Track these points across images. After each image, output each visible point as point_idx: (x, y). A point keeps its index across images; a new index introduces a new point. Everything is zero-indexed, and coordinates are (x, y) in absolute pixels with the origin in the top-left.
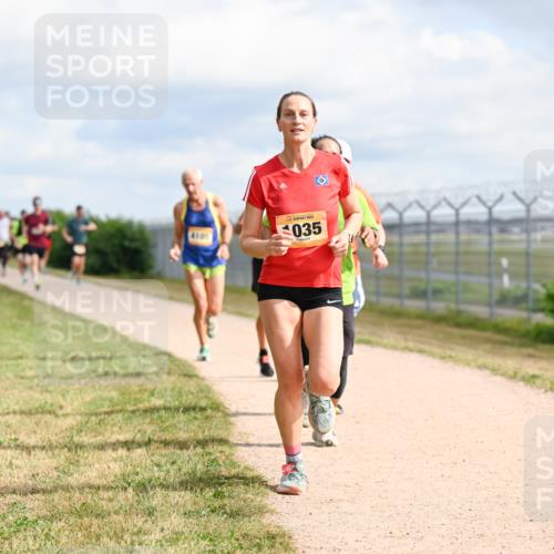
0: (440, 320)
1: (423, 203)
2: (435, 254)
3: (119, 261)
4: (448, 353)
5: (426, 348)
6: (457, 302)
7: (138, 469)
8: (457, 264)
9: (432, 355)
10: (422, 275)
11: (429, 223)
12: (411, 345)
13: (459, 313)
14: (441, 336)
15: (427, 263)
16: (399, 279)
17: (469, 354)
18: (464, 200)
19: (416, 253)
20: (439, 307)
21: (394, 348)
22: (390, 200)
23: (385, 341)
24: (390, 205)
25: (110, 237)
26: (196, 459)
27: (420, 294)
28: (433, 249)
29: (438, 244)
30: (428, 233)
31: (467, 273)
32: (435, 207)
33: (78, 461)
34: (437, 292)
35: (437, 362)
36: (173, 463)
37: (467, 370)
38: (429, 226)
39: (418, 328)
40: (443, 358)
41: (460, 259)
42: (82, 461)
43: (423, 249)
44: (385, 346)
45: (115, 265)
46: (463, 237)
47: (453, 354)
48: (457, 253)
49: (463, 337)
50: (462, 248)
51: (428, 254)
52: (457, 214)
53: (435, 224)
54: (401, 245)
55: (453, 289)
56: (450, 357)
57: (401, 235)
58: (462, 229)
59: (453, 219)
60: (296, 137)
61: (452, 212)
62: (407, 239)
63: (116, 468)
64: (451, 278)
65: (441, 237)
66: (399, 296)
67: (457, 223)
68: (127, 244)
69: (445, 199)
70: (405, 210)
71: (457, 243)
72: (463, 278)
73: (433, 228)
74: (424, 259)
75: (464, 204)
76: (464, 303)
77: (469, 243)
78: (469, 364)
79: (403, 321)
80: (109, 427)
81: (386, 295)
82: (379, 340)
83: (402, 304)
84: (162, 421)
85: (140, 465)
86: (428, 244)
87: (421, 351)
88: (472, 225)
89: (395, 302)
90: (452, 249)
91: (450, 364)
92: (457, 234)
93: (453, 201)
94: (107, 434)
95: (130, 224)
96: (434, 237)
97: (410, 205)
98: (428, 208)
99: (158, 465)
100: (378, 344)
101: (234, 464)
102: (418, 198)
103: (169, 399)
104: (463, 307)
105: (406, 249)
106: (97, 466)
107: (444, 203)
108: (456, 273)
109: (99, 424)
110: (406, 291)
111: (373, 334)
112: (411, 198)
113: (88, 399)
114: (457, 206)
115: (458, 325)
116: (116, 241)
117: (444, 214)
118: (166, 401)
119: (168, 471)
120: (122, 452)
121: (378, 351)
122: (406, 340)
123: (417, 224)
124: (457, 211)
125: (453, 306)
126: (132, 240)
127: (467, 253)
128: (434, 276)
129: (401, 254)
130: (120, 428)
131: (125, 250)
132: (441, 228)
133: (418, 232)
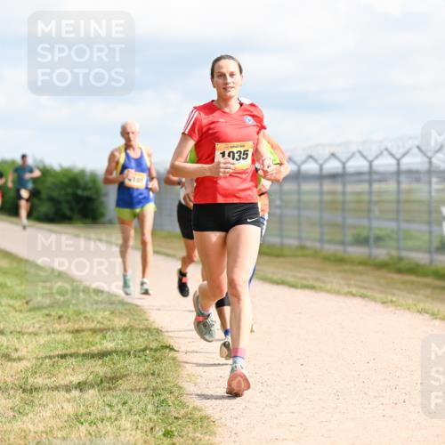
0: (381, 266)
1: (365, 153)
2: (377, 202)
3: (71, 209)
4: (390, 297)
5: (369, 293)
6: (398, 249)
7: (91, 409)
8: (398, 211)
9: (374, 300)
10: (365, 222)
11: (371, 172)
12: (354, 290)
13: (400, 259)
14: (382, 281)
15: (369, 211)
16: (343, 227)
17: (410, 300)
18: (405, 150)
19: (359, 202)
20: (381, 253)
21: (338, 293)
22: (333, 150)
23: (329, 287)
24: (333, 155)
25: (64, 186)
26: (146, 400)
27: (363, 241)
28: (375, 198)
29: (380, 193)
30: (370, 182)
31: (408, 221)
32: (377, 157)
33: (32, 401)
34: (379, 239)
35: (378, 307)
36: (124, 403)
37: (408, 315)
38: (371, 176)
39: (361, 273)
40: (384, 303)
41: (401, 207)
42: (36, 402)
43: (366, 198)
44: (328, 291)
45: (68, 213)
46: (404, 186)
47: (394, 299)
48: (398, 202)
49: (404, 283)
50: (403, 197)
51: (370, 202)
52: (398, 164)
53: (376, 173)
54: (344, 193)
55: (395, 236)
56: (392, 301)
57: (344, 184)
58: (403, 178)
59: (394, 168)
60: (229, 94)
61: (394, 162)
62: (350, 188)
63: (69, 408)
64: (393, 225)
65: (383, 186)
66: (343, 243)
67: (398, 173)
68: (80, 192)
69: (387, 149)
70: (348, 159)
71: (399, 192)
72: (404, 226)
73: (375, 177)
74: (367, 207)
75: (405, 155)
76: (405, 249)
77: (409, 191)
78: (409, 309)
79: (347, 267)
80: (62, 368)
81: (330, 242)
82: (323, 285)
83: (345, 251)
84: (114, 364)
85: (92, 405)
86: (370, 193)
87: (363, 296)
88: (413, 174)
89: (339, 249)
90: (393, 197)
91: (391, 308)
92: (399, 183)
93: (394, 151)
94: (61, 376)
95: (82, 173)
96: (376, 186)
97: (353, 155)
98: (370, 158)
99: (110, 406)
100: (321, 289)
101: (183, 405)
102: (361, 148)
103: (120, 342)
104: (404, 254)
105: (349, 198)
106: (51, 406)
107: (385, 153)
108: (398, 220)
109: (53, 365)
110: (349, 238)
111: (317, 279)
112: (354, 148)
113: (42, 342)
114: (398, 156)
115: (399, 271)
116: (69, 190)
117: (385, 164)
118: (117, 344)
119: (120, 411)
120: (76, 393)
121: (322, 296)
122: (349, 285)
123: (360, 173)
124: (398, 161)
125: (394, 253)
126: (85, 189)
127: (407, 201)
128: (376, 224)
129: (344, 202)
130: (73, 369)
131: (78, 199)
132: (383, 178)
133: (360, 181)
